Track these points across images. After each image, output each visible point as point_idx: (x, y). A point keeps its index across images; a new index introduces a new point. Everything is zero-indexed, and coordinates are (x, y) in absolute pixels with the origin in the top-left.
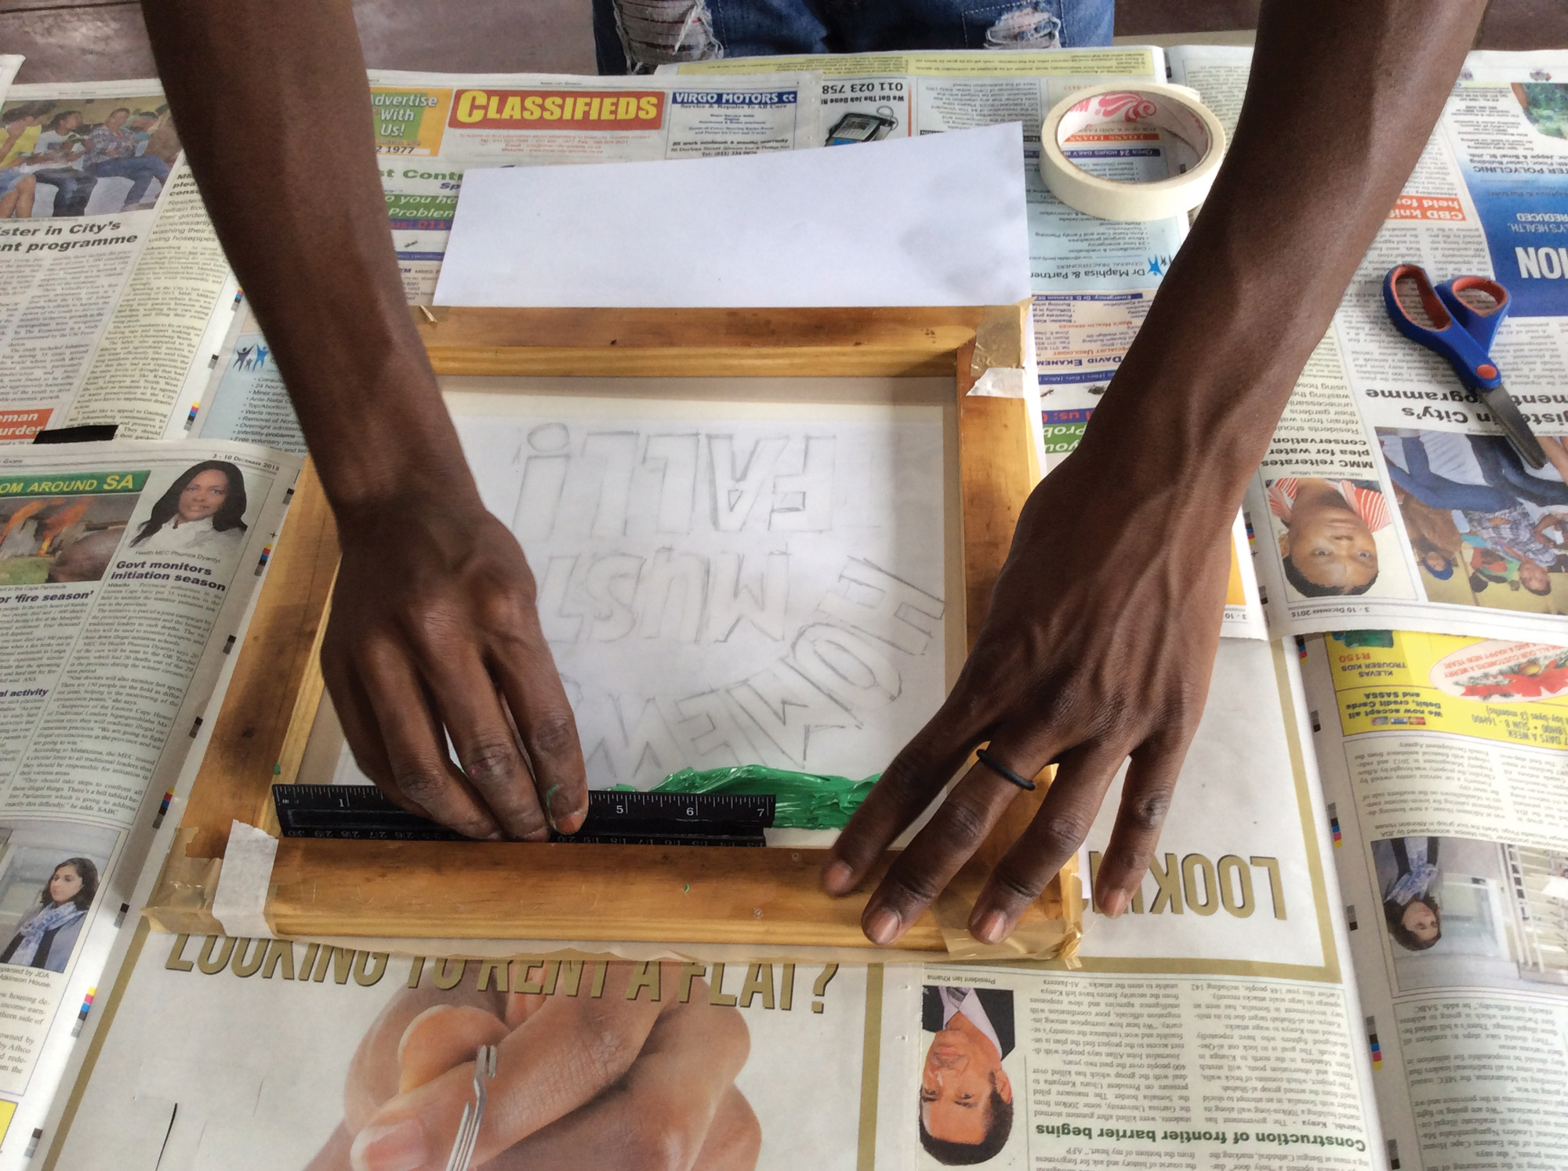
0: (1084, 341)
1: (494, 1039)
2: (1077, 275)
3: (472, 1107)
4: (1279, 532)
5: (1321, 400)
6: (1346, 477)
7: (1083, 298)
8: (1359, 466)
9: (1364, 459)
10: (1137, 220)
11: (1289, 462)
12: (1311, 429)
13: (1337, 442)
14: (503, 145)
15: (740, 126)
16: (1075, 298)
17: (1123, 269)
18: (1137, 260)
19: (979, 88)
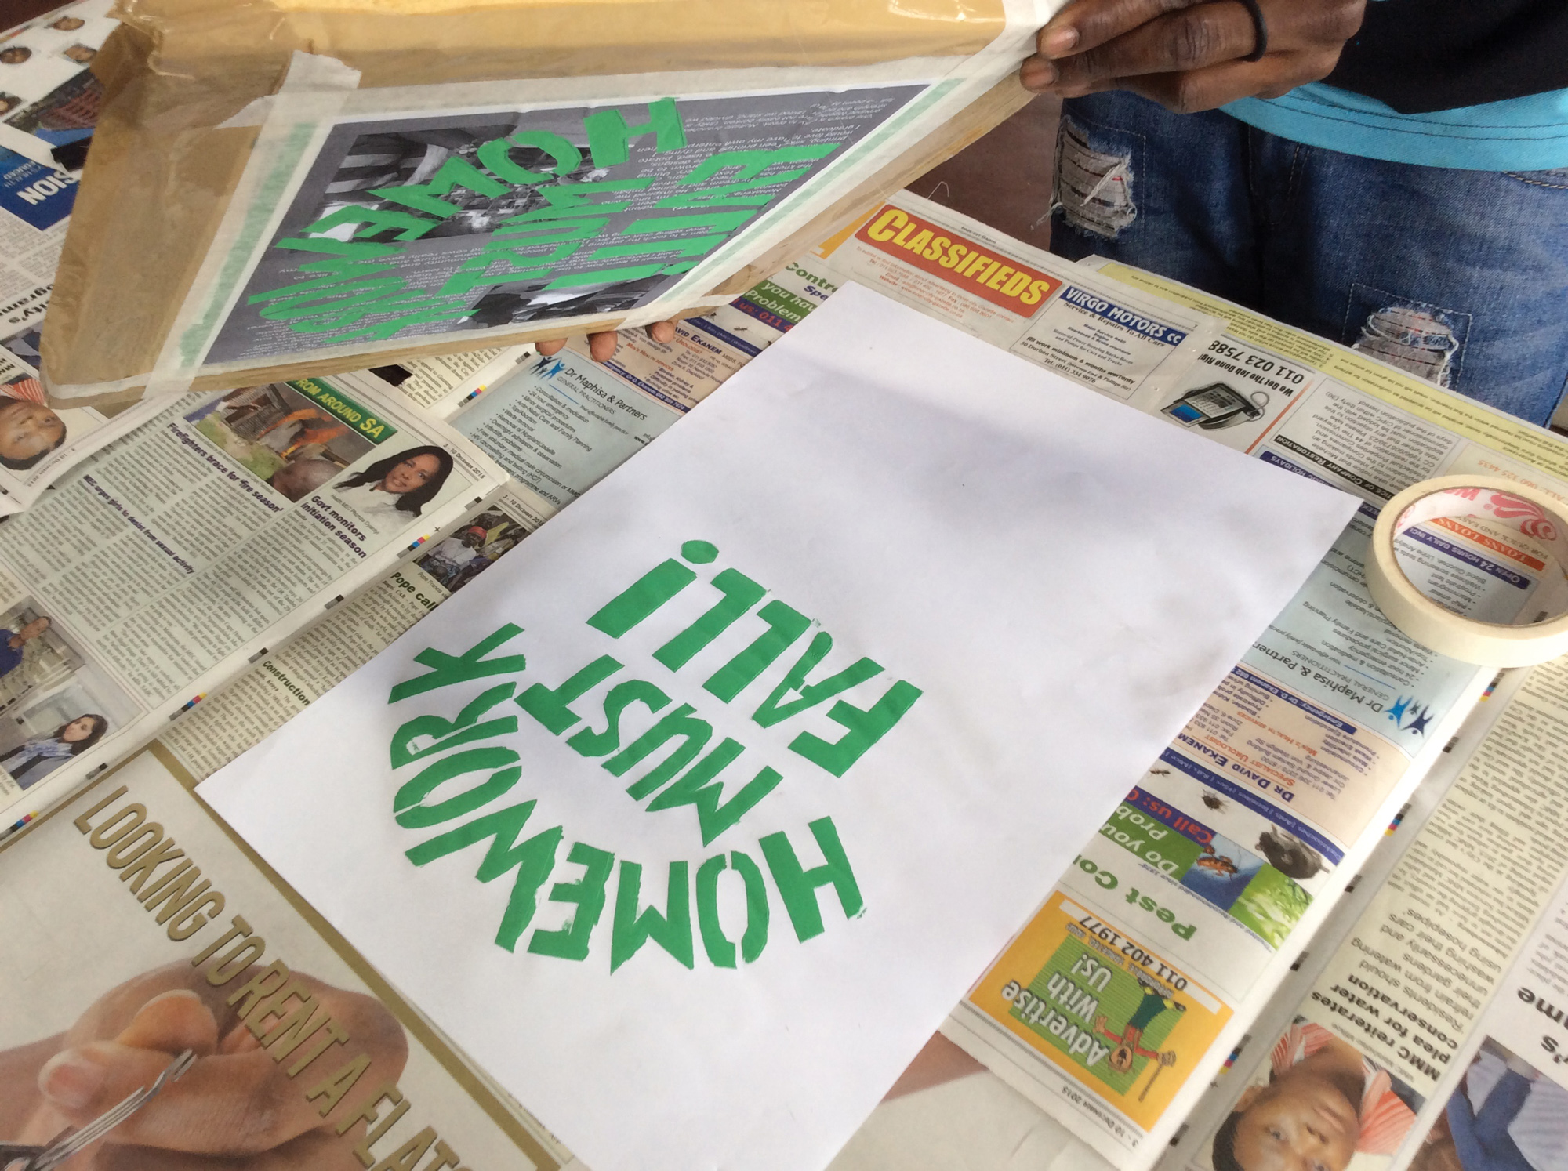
0: (1250, 742)
1: (201, 1050)
2: (1305, 672)
3: (144, 1091)
4: (1258, 1079)
5: (1454, 964)
6: (1393, 1071)
7: (1289, 698)
8: (1420, 1067)
9: (1436, 1064)
10: (1430, 646)
11: (1342, 1011)
12: (1407, 990)
13: (1422, 1023)
14: (884, 273)
15: (1103, 347)
16: (1280, 693)
17: (1360, 693)
18: (1385, 690)
19: (1384, 418)
